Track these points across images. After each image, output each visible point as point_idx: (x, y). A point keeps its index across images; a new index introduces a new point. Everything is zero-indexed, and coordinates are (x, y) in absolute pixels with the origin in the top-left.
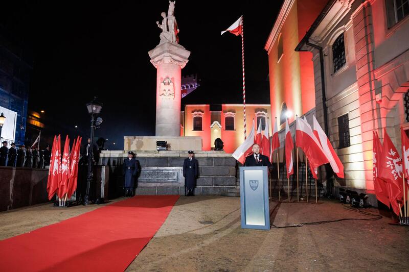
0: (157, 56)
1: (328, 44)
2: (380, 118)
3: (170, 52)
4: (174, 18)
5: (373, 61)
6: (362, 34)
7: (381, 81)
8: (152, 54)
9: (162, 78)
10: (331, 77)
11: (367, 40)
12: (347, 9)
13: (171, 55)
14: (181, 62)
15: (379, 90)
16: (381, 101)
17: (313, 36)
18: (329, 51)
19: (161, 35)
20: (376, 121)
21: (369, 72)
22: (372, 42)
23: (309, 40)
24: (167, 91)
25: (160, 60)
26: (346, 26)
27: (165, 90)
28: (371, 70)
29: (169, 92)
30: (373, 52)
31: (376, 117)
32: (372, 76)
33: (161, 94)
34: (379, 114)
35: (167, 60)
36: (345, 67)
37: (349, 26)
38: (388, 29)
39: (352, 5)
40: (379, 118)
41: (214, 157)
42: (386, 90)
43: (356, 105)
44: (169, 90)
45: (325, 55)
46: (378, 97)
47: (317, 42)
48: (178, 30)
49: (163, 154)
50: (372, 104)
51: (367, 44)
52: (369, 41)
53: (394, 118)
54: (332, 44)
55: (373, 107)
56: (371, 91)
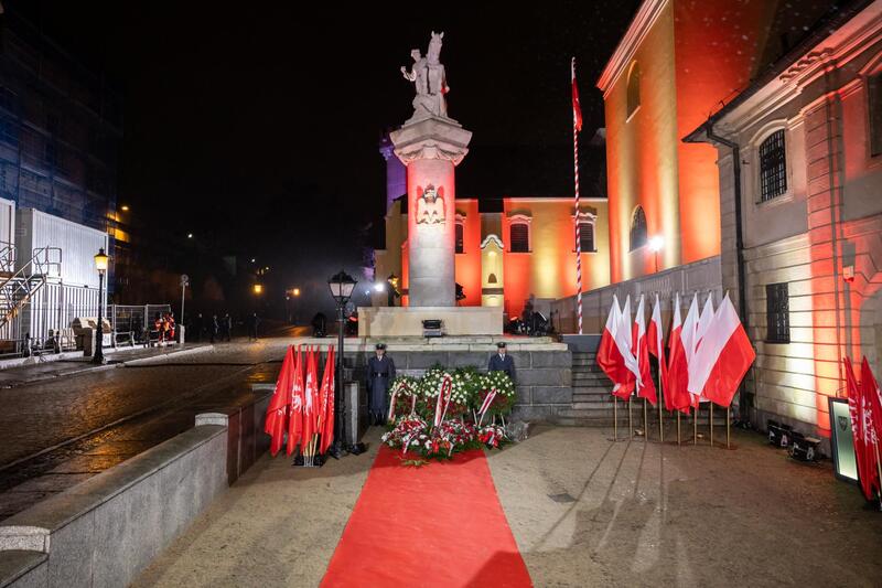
0: (409, 143)
1: (751, 141)
2: (850, 309)
3: (435, 137)
4: (442, 67)
5: (841, 204)
6: (823, 151)
7: (854, 244)
8: (397, 138)
9: (419, 189)
10: (755, 206)
11: (831, 165)
12: (794, 91)
13: (436, 143)
14: (454, 154)
15: (849, 260)
16: (852, 279)
17: (721, 123)
18: (752, 156)
19: (416, 102)
20: (842, 313)
21: (834, 223)
22: (841, 169)
23: (714, 128)
24: (431, 213)
25: (416, 153)
26: (789, 122)
27: (426, 213)
28: (837, 219)
29: (436, 217)
30: (841, 188)
31: (842, 306)
32: (838, 232)
33: (420, 220)
34: (847, 301)
35: (430, 154)
36: (786, 198)
37: (795, 125)
38: (873, 156)
39: (805, 88)
40: (848, 308)
41: (533, 352)
42: (862, 262)
43: (806, 272)
44: (435, 213)
45: (744, 163)
46: (848, 272)
47: (729, 134)
48: (447, 89)
49: (437, 345)
50: (836, 283)
51: (832, 172)
52: (836, 166)
53: (874, 311)
54: (758, 143)
55: (836, 287)
56: (835, 258)
